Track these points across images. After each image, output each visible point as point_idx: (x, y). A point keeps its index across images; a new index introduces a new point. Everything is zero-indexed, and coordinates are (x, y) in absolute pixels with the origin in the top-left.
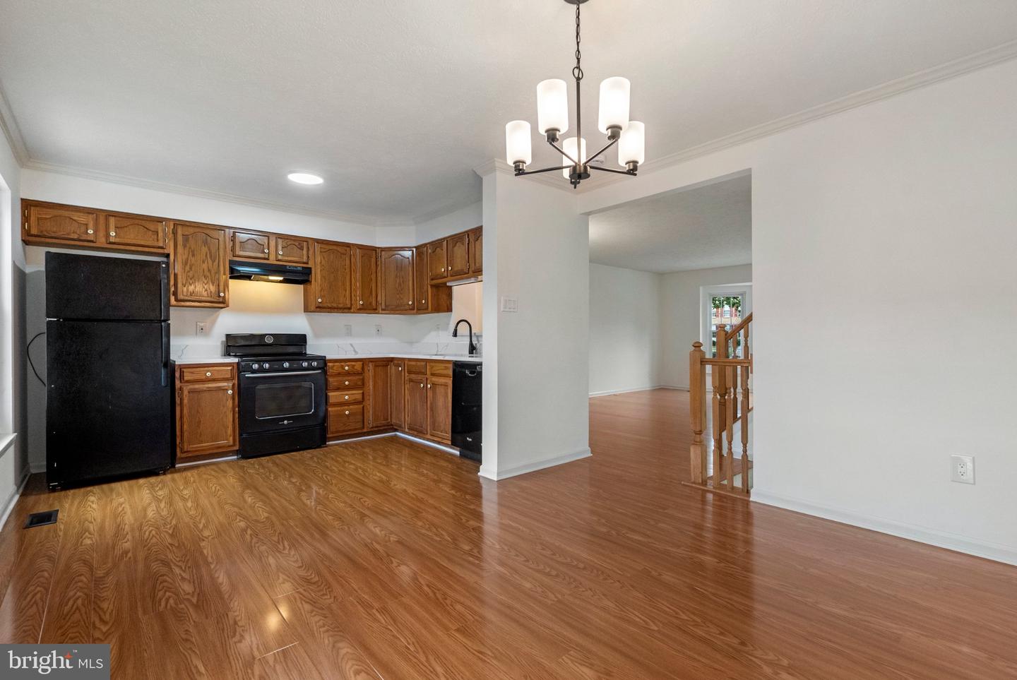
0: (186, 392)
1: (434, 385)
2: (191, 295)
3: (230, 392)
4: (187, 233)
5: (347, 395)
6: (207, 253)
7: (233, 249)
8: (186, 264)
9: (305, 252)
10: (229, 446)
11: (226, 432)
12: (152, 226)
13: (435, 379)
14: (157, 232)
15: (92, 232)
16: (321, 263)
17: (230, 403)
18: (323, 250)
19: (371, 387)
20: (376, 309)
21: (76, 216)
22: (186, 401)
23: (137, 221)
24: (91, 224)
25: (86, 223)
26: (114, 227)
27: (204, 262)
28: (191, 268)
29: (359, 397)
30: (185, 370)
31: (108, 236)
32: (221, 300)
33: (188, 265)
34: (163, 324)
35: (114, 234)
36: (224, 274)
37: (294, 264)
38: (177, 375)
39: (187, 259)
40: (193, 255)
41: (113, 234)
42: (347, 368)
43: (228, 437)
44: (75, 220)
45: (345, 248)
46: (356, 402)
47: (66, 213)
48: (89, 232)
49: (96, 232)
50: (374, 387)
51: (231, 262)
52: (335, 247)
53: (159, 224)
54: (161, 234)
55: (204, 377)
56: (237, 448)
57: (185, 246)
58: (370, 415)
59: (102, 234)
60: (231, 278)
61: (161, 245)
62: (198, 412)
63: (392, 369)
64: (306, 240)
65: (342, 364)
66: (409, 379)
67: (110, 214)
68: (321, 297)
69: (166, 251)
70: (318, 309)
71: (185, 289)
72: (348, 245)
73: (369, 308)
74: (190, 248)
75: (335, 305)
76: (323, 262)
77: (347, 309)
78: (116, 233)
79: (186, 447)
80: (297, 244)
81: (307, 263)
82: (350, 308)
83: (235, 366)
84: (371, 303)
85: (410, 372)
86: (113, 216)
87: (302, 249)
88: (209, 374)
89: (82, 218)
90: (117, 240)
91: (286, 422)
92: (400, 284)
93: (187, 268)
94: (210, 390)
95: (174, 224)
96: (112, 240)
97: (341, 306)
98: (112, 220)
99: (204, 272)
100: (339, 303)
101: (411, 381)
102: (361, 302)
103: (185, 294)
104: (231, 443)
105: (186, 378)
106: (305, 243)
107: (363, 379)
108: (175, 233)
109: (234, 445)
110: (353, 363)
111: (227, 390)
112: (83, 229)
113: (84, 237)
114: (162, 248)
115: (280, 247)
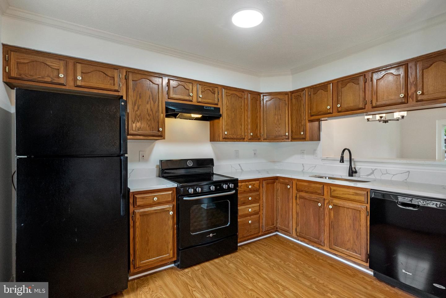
0: (138, 216)
1: (335, 206)
2: (138, 130)
3: (171, 213)
4: (135, 79)
5: (250, 208)
6: (150, 97)
7: (168, 93)
8: (135, 105)
9: (216, 95)
10: (170, 259)
11: (168, 247)
12: (109, 73)
13: (336, 201)
14: (114, 78)
15: (63, 76)
16: (226, 104)
17: (170, 222)
18: (228, 94)
19: (264, 200)
20: (260, 139)
21: (49, 62)
22: (138, 224)
23: (98, 68)
24: (62, 69)
25: (58, 68)
26: (80, 73)
27: (148, 103)
28: (138, 108)
29: (257, 209)
30: (137, 196)
31: (75, 80)
32: (160, 134)
33: (137, 105)
34: (122, 158)
35: (81, 78)
36: (162, 113)
37: (209, 105)
38: (131, 201)
39: (136, 100)
40: (140, 97)
41: (79, 78)
42: (250, 187)
43: (170, 252)
44: (49, 66)
45: (241, 93)
46: (256, 213)
47: (41, 59)
48: (60, 75)
49: (66, 75)
50: (266, 199)
51: (167, 103)
52: (235, 92)
53: (116, 71)
54: (116, 79)
55: (151, 202)
56: (175, 259)
57: (134, 90)
58: (264, 222)
59: (71, 78)
60: (167, 116)
61: (116, 88)
62: (147, 231)
63: (278, 186)
64: (216, 86)
65: (247, 183)
66: (300, 196)
67: (77, 61)
68: (227, 130)
69: (120, 94)
70: (224, 140)
71: (134, 125)
72: (243, 91)
73: (256, 138)
74: (138, 92)
75: (235, 137)
76: (228, 103)
77: (242, 139)
78: (82, 77)
79: (137, 263)
80: (211, 89)
81: (217, 104)
82: (244, 139)
83: (175, 190)
84: (257, 134)
85: (298, 190)
86: (79, 63)
87: (214, 93)
88: (155, 199)
89: (55, 64)
90: (83, 84)
91: (211, 235)
92: (278, 120)
93: (136, 108)
94: (156, 212)
95: (126, 71)
96: (79, 83)
97: (239, 137)
98: (79, 66)
99: (148, 111)
100: (238, 135)
101: (301, 198)
102: (251, 134)
103: (134, 129)
104: (172, 256)
105: (138, 204)
106: (216, 89)
107: (259, 195)
108: (127, 79)
109: (174, 256)
110: (254, 182)
111: (169, 211)
112: (55, 73)
113: (56, 80)
114: (117, 91)
115: (200, 92)
